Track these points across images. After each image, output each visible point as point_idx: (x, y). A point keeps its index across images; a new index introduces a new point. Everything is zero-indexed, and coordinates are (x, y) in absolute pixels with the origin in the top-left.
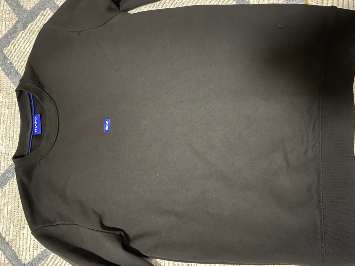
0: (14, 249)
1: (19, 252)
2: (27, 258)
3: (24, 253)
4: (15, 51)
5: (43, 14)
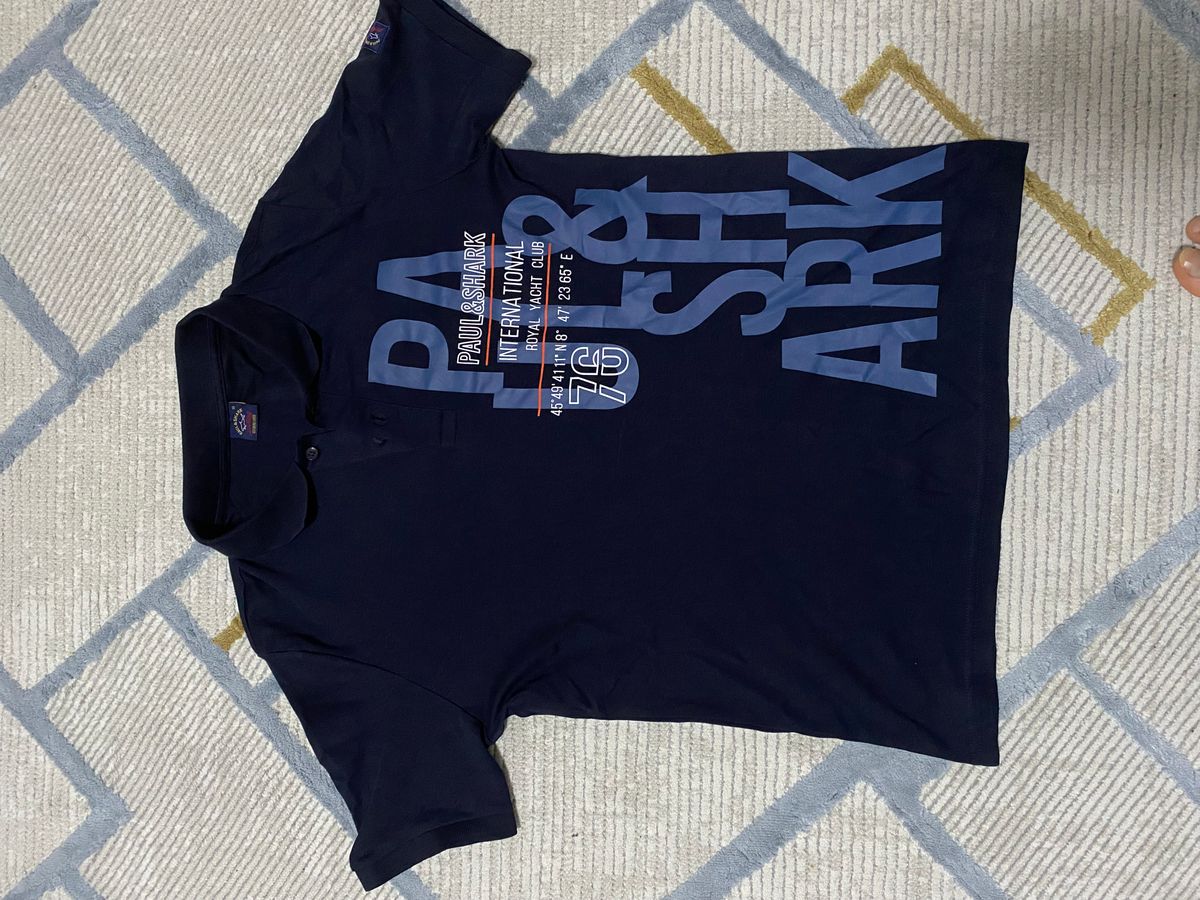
1: (11, 663)
2: (33, 676)
3: (25, 663)
5: (34, 82)
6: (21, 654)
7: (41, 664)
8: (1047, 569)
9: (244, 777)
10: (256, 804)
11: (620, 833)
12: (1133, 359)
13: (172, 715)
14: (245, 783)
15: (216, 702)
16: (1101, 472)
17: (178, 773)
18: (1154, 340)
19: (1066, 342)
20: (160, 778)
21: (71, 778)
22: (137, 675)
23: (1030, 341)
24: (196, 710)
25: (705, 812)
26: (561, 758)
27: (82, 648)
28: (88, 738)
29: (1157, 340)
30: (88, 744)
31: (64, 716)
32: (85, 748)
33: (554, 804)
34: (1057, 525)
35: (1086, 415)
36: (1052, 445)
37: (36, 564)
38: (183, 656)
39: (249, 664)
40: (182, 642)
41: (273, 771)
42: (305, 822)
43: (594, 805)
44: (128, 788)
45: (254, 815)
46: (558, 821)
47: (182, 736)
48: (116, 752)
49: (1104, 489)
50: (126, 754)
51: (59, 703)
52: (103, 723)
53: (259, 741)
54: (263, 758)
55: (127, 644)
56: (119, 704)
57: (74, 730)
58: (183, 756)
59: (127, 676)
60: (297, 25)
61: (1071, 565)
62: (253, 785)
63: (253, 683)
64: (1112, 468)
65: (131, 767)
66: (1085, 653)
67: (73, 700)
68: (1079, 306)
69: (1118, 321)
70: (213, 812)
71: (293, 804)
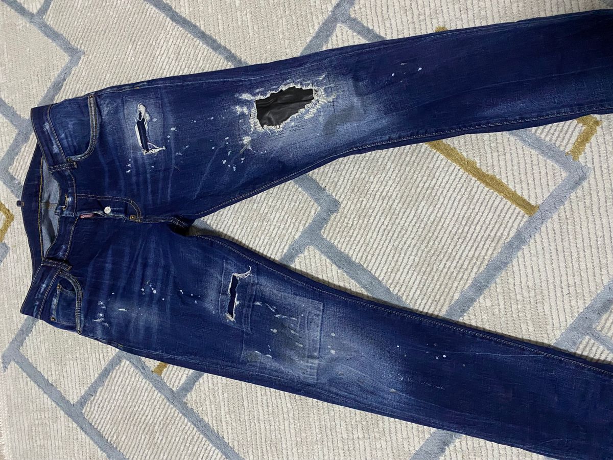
0: (60, 390)
1: (65, 392)
2: (75, 397)
3: (71, 392)
4: (21, 168)
6: (69, 387)
7: (78, 391)
8: (568, 284)
9: (176, 437)
10: (184, 449)
11: (362, 448)
12: (597, 165)
13: (139, 410)
14: (177, 439)
15: (158, 401)
16: (589, 227)
17: (146, 438)
18: (607, 153)
19: (557, 161)
20: (138, 441)
21: (98, 445)
22: (121, 391)
23: (538, 164)
24: (150, 406)
25: (405, 433)
26: (327, 412)
27: (95, 381)
28: (103, 424)
29: (608, 152)
30: (103, 428)
31: (91, 415)
32: (102, 430)
33: (327, 436)
34: (570, 259)
35: (575, 198)
36: (559, 216)
37: (70, 344)
38: (140, 380)
39: (171, 380)
40: (139, 373)
41: (189, 432)
42: (207, 456)
43: (347, 434)
44: (124, 447)
45: (183, 455)
46: (330, 444)
47: (145, 419)
48: (116, 430)
49: (593, 237)
50: (121, 431)
51: (88, 409)
52: (109, 416)
53: (181, 418)
54: (183, 426)
55: (115, 377)
56: (115, 406)
57: (96, 421)
58: (147, 429)
59: (117, 393)
60: (153, 72)
61: (581, 280)
62: (181, 440)
63: (174, 389)
64: (595, 224)
65: (124, 437)
66: (597, 326)
67: (94, 407)
68: (562, 142)
69: (585, 146)
70: (164, 455)
71: (200, 448)
